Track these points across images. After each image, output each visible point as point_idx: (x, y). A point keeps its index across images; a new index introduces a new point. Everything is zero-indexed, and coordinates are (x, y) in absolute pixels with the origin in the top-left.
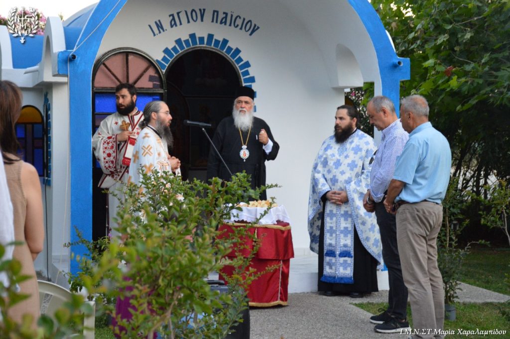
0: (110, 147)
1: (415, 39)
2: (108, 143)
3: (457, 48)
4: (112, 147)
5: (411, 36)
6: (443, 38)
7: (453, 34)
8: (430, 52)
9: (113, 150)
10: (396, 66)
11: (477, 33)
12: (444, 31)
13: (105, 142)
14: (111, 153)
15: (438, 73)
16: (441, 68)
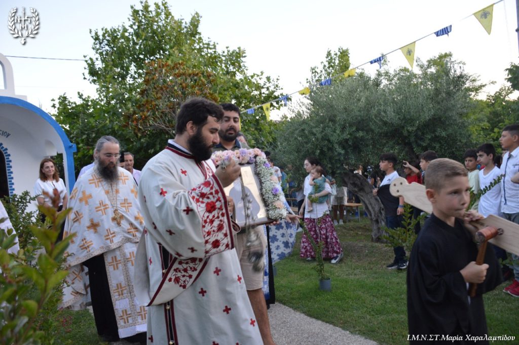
0: (215, 229)
1: (73, 137)
2: (212, 222)
3: (90, 140)
4: (220, 228)
5: (72, 136)
6: (84, 137)
7: (88, 135)
8: (80, 142)
9: (224, 231)
10: (71, 147)
11: (96, 134)
12: (84, 134)
13: (205, 222)
14: (219, 238)
15: (84, 149)
16: (86, 147)
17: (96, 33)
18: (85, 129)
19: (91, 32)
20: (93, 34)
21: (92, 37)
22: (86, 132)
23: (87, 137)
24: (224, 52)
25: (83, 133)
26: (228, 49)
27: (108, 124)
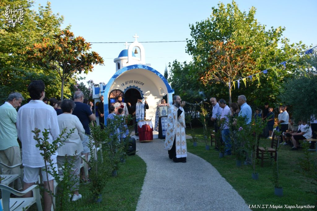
17: (193, 26)
18: (184, 81)
19: (190, 25)
20: (191, 27)
21: (190, 28)
22: (184, 83)
23: (184, 85)
24: (270, 31)
25: (182, 83)
26: (273, 28)
27: (194, 79)
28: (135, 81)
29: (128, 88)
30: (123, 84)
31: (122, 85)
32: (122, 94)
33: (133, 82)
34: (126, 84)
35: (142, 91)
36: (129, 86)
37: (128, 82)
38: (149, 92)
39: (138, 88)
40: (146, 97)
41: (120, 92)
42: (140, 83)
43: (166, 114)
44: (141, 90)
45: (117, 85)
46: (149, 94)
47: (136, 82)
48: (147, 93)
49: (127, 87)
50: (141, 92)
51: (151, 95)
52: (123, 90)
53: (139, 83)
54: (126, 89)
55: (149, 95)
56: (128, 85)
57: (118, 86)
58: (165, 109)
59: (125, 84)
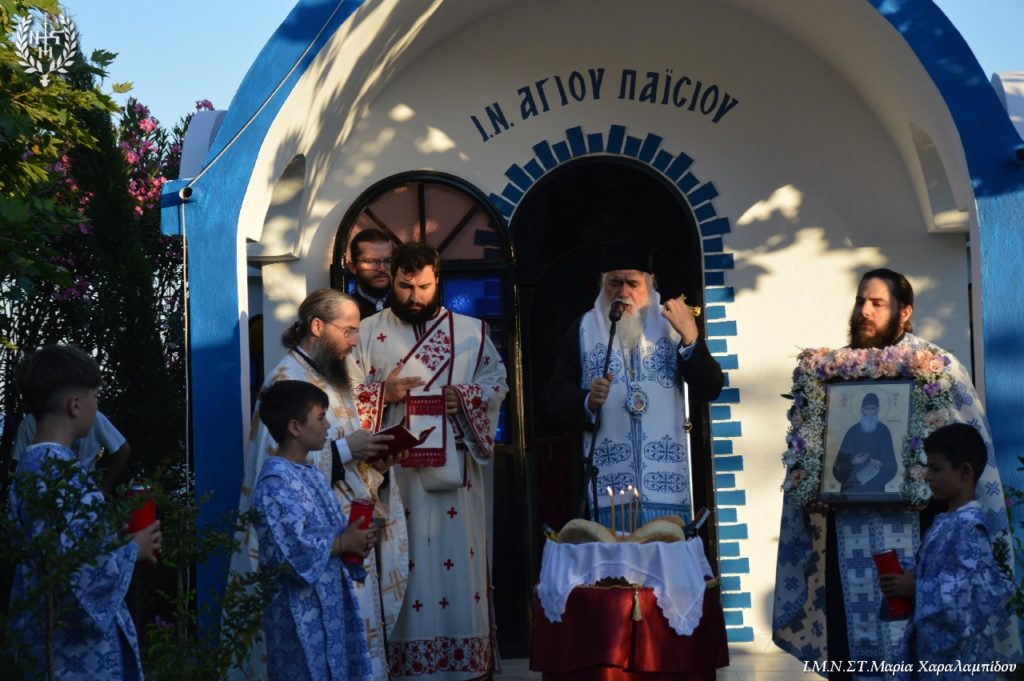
28: (629, 74)
29: (548, 161)
30: (497, 117)
31: (489, 128)
32: (480, 223)
33: (611, 85)
34: (528, 110)
35: (710, 191)
36: (556, 136)
37: (552, 92)
38: (786, 199)
39: (665, 157)
40: (761, 259)
41: (458, 208)
42: (687, 92)
43: (888, 473)
44: (702, 172)
45: (425, 134)
46: (780, 232)
47: (642, 81)
48: (759, 211)
49: (541, 149)
50: (695, 199)
51: (810, 240)
52: (493, 183)
53: (673, 96)
54: (532, 166)
55: (789, 241)
56: (551, 127)
57: (439, 141)
58: (884, 414)
59: (511, 112)
